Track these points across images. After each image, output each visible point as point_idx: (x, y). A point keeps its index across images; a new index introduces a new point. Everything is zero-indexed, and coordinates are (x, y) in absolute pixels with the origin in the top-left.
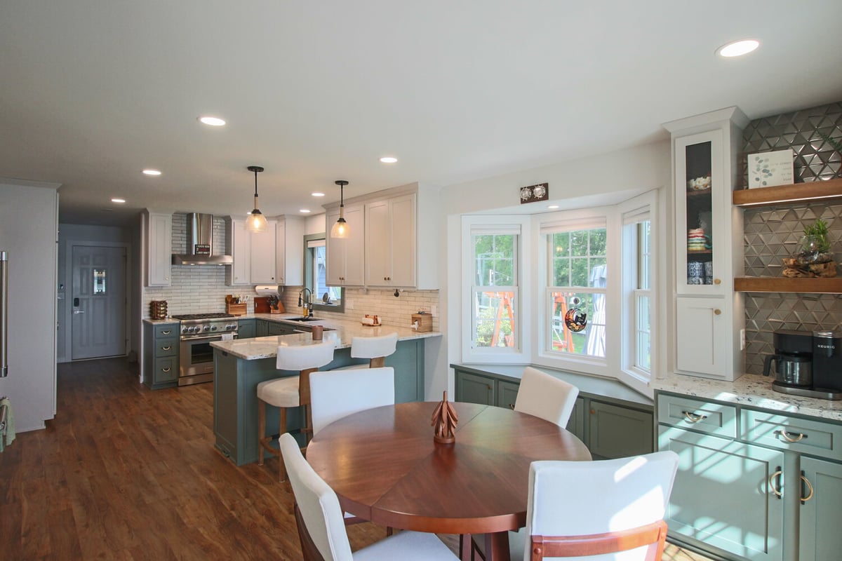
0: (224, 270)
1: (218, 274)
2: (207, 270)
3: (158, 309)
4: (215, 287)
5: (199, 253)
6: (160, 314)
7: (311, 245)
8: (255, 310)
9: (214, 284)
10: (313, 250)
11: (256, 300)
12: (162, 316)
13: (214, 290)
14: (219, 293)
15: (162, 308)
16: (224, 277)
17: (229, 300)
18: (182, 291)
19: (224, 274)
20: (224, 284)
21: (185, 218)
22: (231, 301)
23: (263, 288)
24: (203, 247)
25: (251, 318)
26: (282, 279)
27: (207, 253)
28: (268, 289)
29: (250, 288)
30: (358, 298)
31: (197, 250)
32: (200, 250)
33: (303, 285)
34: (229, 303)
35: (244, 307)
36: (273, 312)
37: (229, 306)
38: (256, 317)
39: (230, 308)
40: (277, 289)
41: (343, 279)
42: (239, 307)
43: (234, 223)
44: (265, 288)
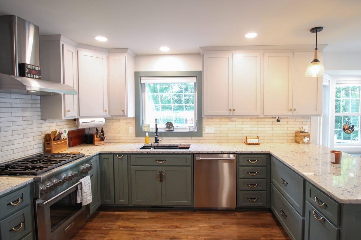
0: (39, 102)
1: (33, 106)
4: (30, 122)
7: (142, 81)
8: (69, 144)
9: (28, 118)
11: (70, 133)
13: (30, 127)
14: (35, 130)
16: (39, 110)
19: (39, 106)
20: (40, 118)
24: (34, 68)
25: (97, 154)
26: (123, 111)
27: (38, 77)
28: (94, 121)
29: (67, 121)
30: (220, 125)
31: (26, 72)
32: (30, 71)
33: (135, 116)
34: (52, 140)
35: (65, 143)
36: (98, 144)
37: (52, 145)
38: (100, 152)
39: (53, 146)
40: (103, 120)
41: (234, 110)
42: (62, 143)
43: (63, 45)
44: (91, 121)
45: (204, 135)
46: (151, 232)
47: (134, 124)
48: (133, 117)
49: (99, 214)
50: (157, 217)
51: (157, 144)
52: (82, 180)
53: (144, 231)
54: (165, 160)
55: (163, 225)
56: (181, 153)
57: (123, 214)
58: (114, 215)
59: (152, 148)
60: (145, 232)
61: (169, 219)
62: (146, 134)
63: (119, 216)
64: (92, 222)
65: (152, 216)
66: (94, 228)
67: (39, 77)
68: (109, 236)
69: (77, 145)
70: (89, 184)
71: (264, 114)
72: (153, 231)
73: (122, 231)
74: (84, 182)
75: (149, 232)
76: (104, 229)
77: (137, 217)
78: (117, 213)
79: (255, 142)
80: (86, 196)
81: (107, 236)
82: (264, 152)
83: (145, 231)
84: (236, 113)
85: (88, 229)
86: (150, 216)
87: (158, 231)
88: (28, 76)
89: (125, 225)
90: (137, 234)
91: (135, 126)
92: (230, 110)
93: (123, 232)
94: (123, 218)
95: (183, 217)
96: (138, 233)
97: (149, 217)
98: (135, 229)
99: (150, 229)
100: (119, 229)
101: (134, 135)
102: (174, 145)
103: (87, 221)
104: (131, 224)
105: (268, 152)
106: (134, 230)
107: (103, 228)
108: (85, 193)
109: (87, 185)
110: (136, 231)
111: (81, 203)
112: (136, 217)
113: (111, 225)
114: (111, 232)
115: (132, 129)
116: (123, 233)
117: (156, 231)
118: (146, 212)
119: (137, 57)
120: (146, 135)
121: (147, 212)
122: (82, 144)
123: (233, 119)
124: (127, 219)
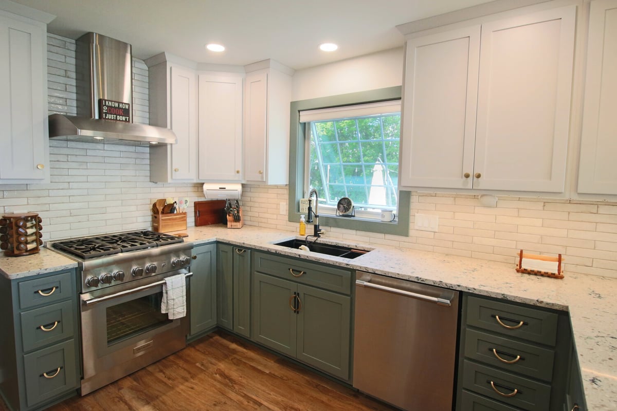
0: (148, 156)
1: (138, 161)
2: (117, 154)
3: (20, 235)
4: (132, 185)
5: (109, 116)
6: (27, 243)
7: (304, 117)
8: (196, 222)
10: (305, 126)
11: (197, 205)
12: (30, 247)
13: (132, 191)
14: (140, 196)
15: (30, 231)
16: (148, 167)
17: (160, 209)
18: (71, 192)
19: (148, 162)
20: (148, 179)
21: (73, 47)
22: (163, 210)
23: (217, 186)
24: (117, 105)
25: (210, 241)
26: (261, 173)
27: (124, 118)
28: (225, 188)
29: (195, 187)
30: (454, 212)
31: (104, 111)
32: (110, 110)
33: (288, 184)
34: (160, 213)
35: (183, 219)
36: (231, 226)
37: (159, 219)
38: (216, 239)
39: (161, 222)
40: (239, 188)
41: (479, 176)
42: (175, 219)
43: (171, 68)
44: (220, 188)
45: (411, 232)
46: (251, 404)
47: (287, 197)
48: (286, 185)
49: (211, 340)
50: (282, 378)
51: (315, 238)
52: (168, 280)
53: (243, 397)
54: (304, 273)
55: (280, 398)
56: (331, 263)
57: (239, 352)
58: (227, 348)
59: (306, 245)
60: (241, 399)
61: (298, 392)
62: (301, 217)
63: (234, 351)
64: (195, 348)
65: (276, 374)
66: (188, 359)
67: (126, 119)
68: (194, 381)
69: (209, 224)
70: (182, 287)
71: (579, 191)
72: (256, 402)
73: (215, 380)
74: (172, 282)
75: (248, 402)
76: (197, 367)
77: (254, 366)
78: (234, 346)
79: (543, 271)
80: (174, 305)
81: (192, 380)
82: (547, 304)
83: (245, 396)
84: (483, 183)
85: (180, 358)
86: (273, 373)
87: (262, 407)
88: (107, 117)
89: (226, 372)
90: (230, 396)
91: (288, 201)
92: (467, 176)
93: (215, 383)
94: (235, 358)
95: (324, 398)
96: (233, 395)
97: (270, 373)
98: (235, 385)
99: (254, 397)
100: (215, 375)
101: (287, 218)
102: (345, 246)
103: (190, 345)
104: (234, 374)
105: (563, 306)
106: (233, 386)
107: (198, 364)
108: (172, 301)
109: (178, 289)
110: (232, 388)
111: (167, 314)
112: (252, 364)
113: (211, 363)
114: (202, 376)
115: (284, 207)
116: (214, 386)
117: (260, 404)
118: (272, 362)
119: (296, 72)
120: (301, 219)
121: (275, 362)
122: (216, 223)
123: (486, 200)
124: (238, 363)
